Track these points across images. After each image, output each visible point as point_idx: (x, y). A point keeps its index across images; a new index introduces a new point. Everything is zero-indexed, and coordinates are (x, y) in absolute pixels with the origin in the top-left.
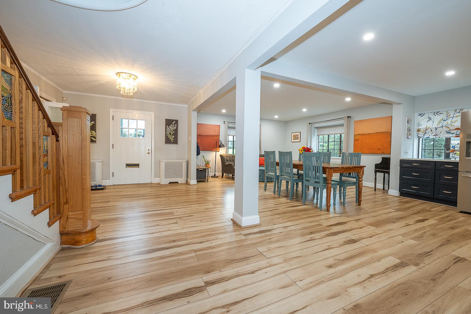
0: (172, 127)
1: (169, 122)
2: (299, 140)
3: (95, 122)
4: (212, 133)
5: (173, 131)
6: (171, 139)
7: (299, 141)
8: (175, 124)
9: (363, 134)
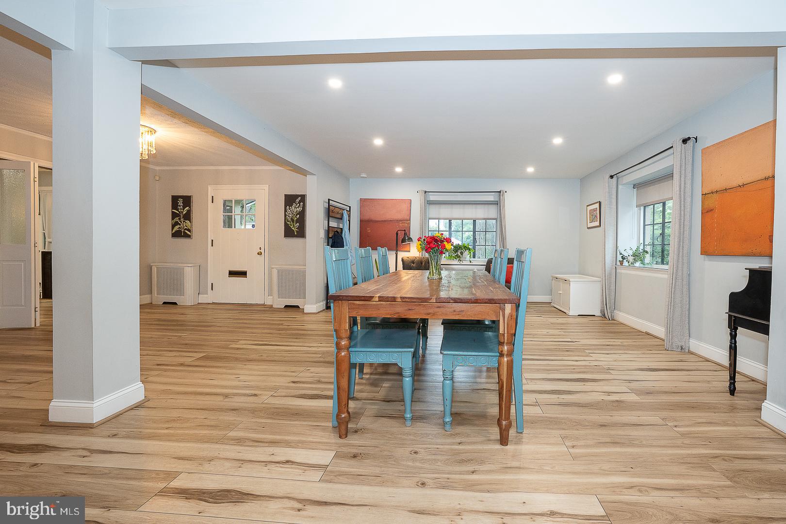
0: (295, 209)
1: (290, 200)
2: (597, 224)
3: (190, 208)
4: (393, 214)
5: (297, 215)
6: (293, 229)
7: (599, 225)
8: (299, 203)
9: (726, 189)
